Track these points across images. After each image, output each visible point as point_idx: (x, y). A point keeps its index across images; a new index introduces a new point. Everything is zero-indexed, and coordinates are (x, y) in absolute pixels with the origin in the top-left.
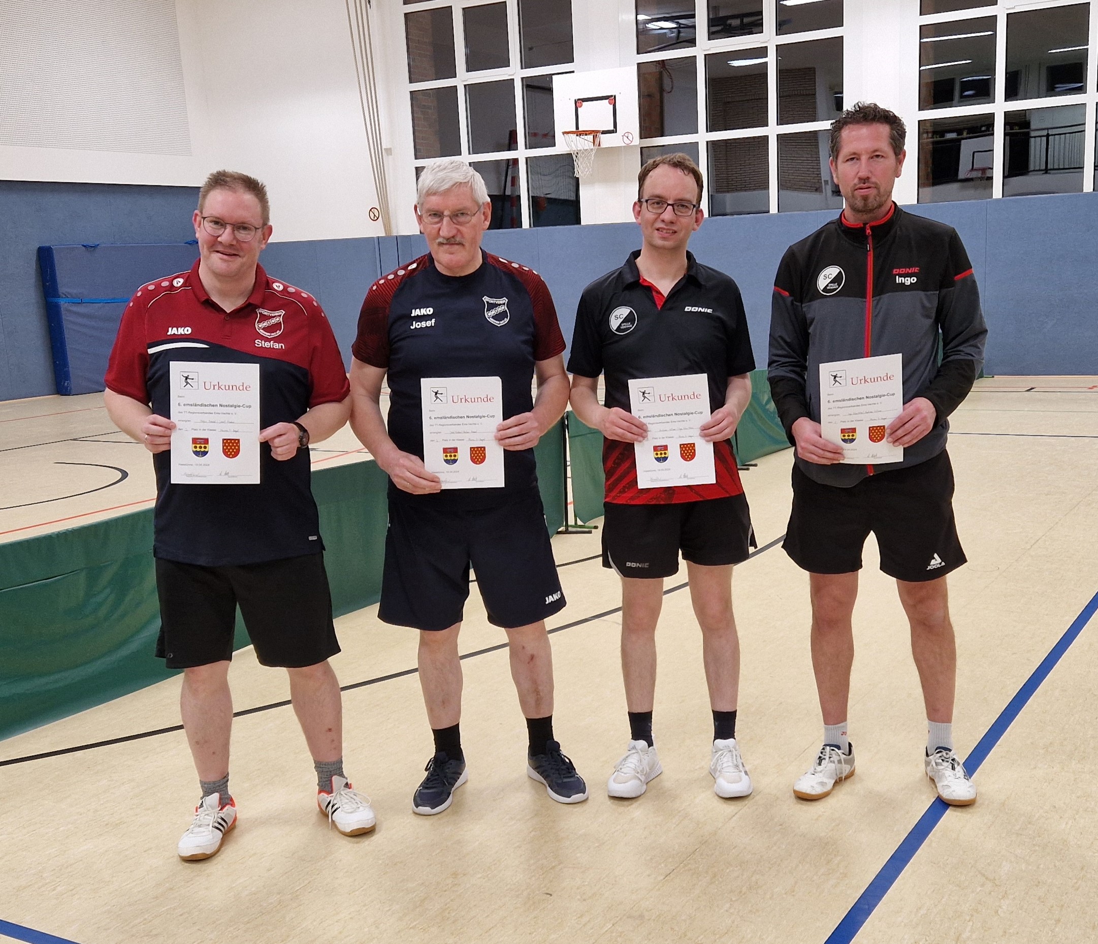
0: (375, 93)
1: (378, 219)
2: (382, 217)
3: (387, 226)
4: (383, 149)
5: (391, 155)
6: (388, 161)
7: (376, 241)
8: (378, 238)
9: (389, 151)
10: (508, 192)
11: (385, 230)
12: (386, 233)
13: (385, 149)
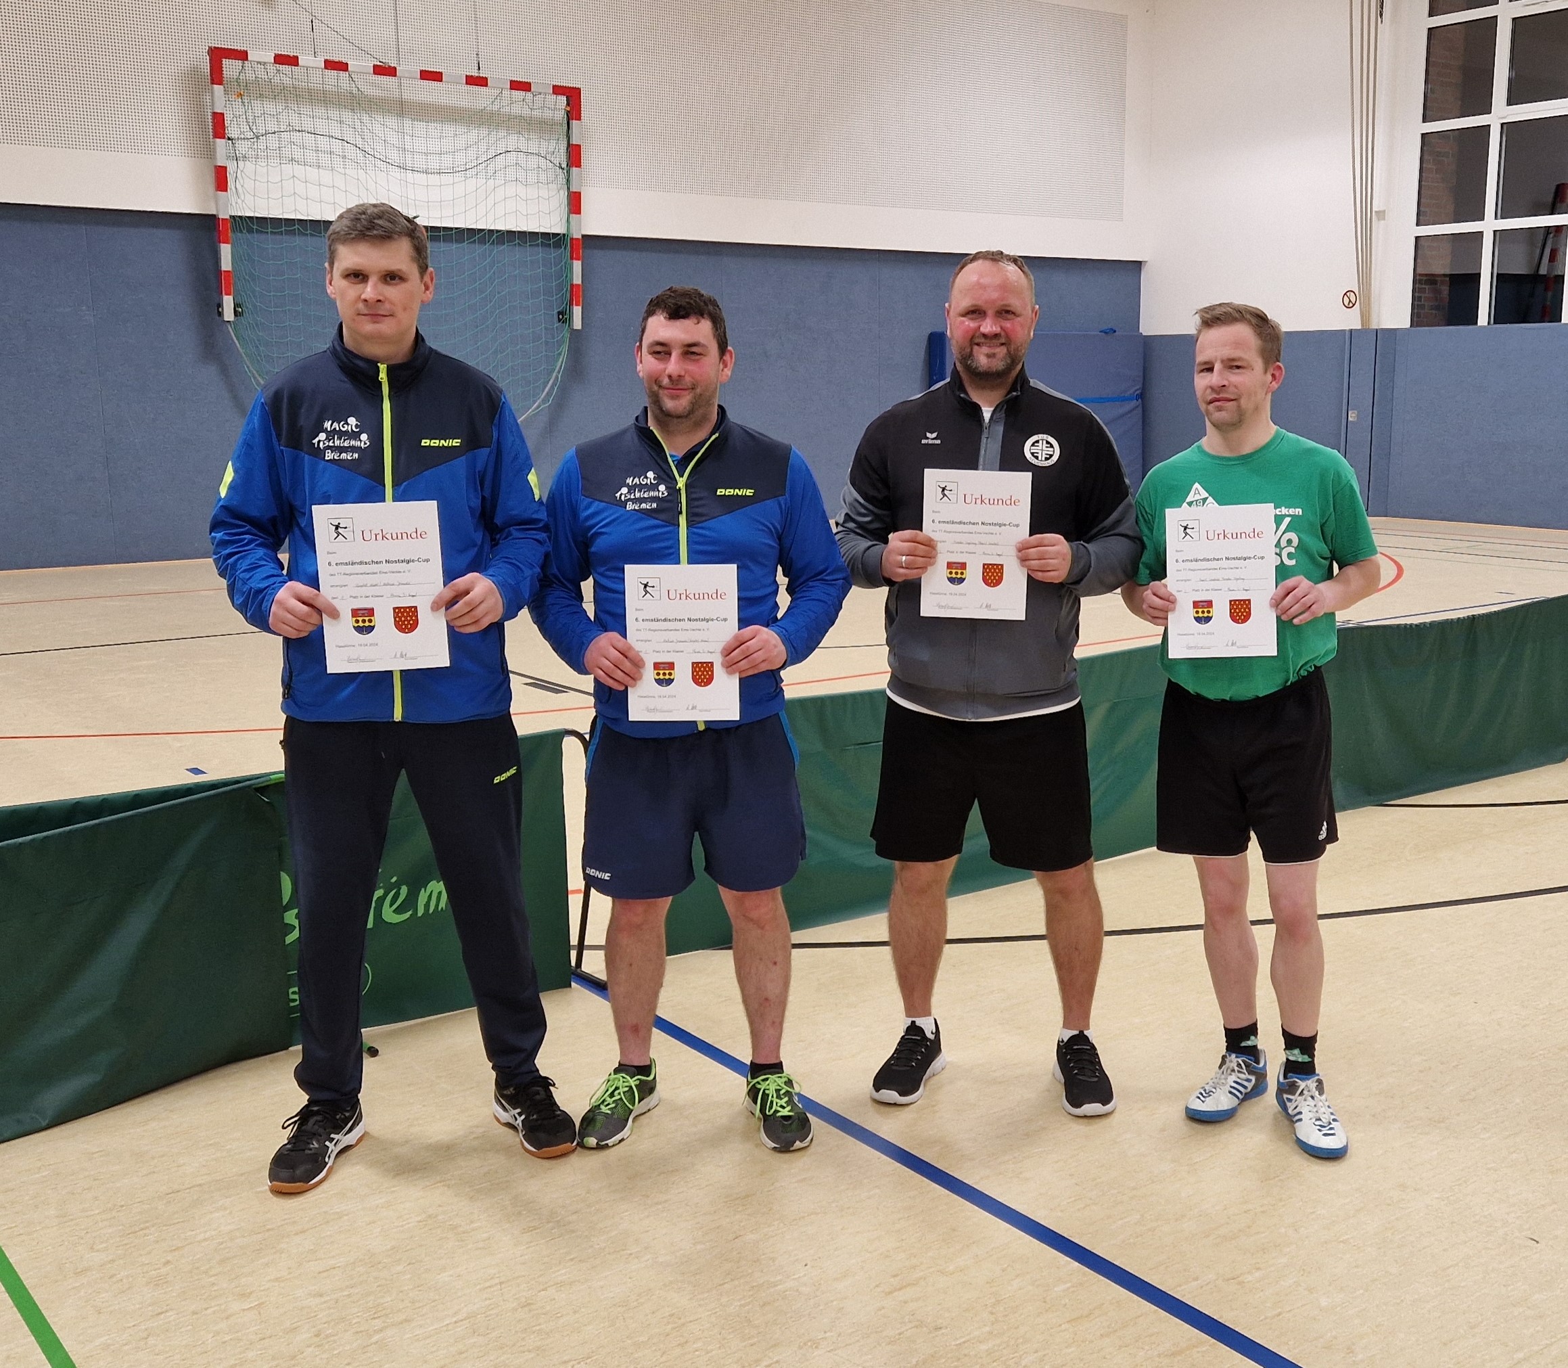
0: (1373, 133)
1: (1354, 305)
2: (1360, 303)
3: (1365, 316)
4: (1374, 213)
5: (1384, 219)
6: (1378, 228)
7: (1347, 336)
8: (1351, 331)
9: (1381, 215)
10: (1543, 271)
11: (1362, 321)
12: (1362, 325)
13: (1376, 212)
